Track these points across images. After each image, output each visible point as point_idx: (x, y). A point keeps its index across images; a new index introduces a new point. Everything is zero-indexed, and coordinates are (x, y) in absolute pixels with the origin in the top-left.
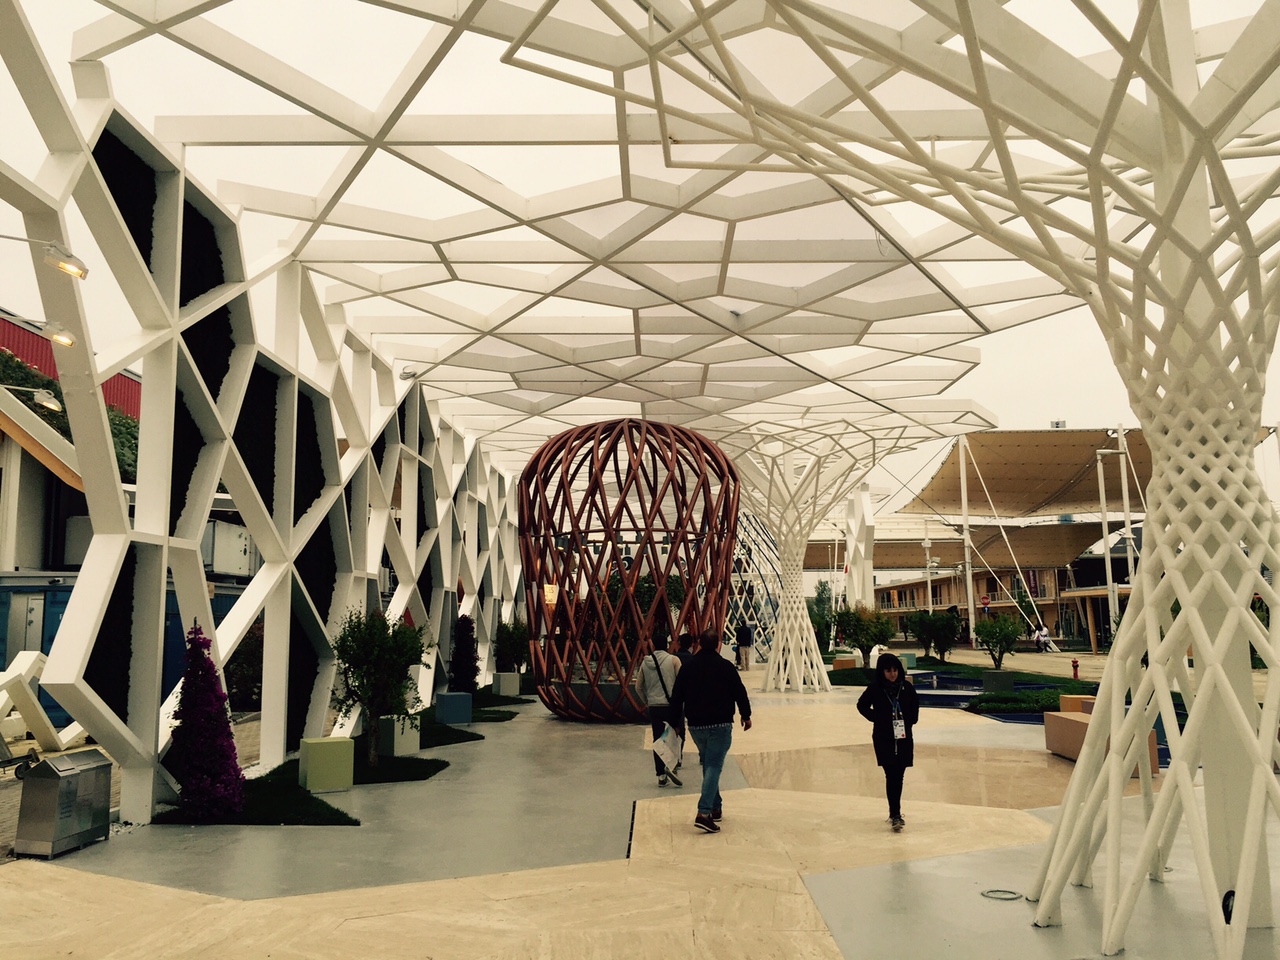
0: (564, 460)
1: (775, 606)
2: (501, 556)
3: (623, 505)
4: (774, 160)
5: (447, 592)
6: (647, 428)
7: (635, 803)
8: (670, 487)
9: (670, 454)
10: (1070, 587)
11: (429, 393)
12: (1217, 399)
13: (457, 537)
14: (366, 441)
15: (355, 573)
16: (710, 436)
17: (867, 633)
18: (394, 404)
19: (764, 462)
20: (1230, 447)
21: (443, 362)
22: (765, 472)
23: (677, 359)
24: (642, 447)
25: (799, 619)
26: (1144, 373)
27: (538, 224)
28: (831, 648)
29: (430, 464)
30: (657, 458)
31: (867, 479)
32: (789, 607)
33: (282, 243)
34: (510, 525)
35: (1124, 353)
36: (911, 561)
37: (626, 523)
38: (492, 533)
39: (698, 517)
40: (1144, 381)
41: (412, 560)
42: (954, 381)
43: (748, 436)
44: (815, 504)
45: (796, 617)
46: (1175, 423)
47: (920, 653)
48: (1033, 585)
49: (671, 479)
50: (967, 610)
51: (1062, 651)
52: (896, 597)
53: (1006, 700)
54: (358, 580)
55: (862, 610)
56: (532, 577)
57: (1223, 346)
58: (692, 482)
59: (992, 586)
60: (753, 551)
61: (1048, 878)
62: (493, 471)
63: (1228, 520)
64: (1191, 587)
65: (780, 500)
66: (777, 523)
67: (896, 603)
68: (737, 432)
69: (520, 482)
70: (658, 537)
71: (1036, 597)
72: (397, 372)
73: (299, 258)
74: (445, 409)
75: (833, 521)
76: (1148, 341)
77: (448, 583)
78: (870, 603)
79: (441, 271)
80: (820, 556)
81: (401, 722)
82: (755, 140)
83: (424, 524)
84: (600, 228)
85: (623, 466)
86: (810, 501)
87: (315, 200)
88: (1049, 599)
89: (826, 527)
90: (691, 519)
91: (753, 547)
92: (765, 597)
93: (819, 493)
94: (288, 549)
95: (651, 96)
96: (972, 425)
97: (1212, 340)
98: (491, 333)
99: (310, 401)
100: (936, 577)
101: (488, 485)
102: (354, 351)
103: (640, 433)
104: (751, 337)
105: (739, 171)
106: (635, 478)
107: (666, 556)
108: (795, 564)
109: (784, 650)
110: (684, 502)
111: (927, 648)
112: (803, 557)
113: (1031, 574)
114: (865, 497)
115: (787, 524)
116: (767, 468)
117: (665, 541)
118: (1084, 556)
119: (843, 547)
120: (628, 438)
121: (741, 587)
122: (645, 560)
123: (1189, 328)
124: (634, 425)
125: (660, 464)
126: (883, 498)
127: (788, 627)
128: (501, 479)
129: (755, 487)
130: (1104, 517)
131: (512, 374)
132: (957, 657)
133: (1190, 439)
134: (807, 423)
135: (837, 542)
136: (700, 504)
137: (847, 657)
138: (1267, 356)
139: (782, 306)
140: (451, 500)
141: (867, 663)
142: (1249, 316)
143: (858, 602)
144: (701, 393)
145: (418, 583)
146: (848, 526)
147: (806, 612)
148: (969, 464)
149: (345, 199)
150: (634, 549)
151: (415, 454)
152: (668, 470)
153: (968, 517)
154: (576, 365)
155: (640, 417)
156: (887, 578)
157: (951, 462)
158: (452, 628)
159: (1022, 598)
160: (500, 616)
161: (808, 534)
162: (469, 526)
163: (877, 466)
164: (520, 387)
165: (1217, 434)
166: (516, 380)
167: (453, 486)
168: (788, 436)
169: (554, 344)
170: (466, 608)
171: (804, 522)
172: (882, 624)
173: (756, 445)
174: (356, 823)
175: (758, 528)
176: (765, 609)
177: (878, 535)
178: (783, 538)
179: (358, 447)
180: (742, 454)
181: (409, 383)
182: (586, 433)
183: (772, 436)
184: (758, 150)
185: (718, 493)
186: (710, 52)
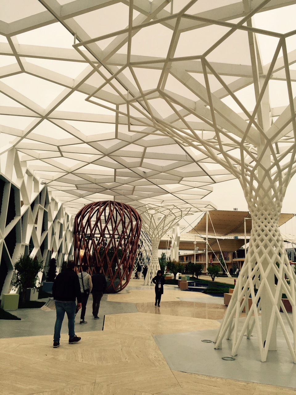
0: (90, 212)
1: (149, 260)
2: (66, 240)
3: (106, 226)
4: (158, 132)
5: (48, 251)
6: (116, 204)
7: (105, 316)
8: (121, 222)
9: (122, 212)
10: (236, 258)
11: (49, 189)
12: (269, 208)
13: (53, 234)
14: (29, 203)
15: (22, 243)
16: (134, 207)
17: (176, 269)
18: (39, 192)
19: (149, 216)
20: (272, 221)
21: (55, 180)
22: (149, 219)
23: (126, 184)
24: (113, 209)
25: (156, 263)
26: (252, 200)
27: (89, 143)
28: (165, 273)
29: (47, 211)
30: (117, 213)
31: (179, 223)
32: (153, 260)
33: (10, 142)
34: (69, 230)
35: (247, 194)
36: (190, 248)
37: (106, 232)
38: (64, 233)
39: (128, 231)
40: (252, 202)
41: (39, 240)
42: (206, 196)
43: (145, 208)
44: (163, 229)
45: (155, 263)
46: (259, 214)
47: (191, 276)
48: (225, 257)
49: (122, 219)
50: (206, 263)
51: (232, 277)
52: (185, 259)
53: (214, 290)
54: (23, 245)
55: (174, 262)
56: (77, 247)
57: (272, 195)
58: (127, 220)
59: (214, 257)
60: (143, 242)
61: (219, 336)
62: (66, 214)
63: (270, 240)
64: (260, 258)
65: (153, 228)
66: (152, 234)
67: (185, 260)
68: (142, 206)
69: (75, 218)
70: (116, 236)
71: (226, 260)
72: (40, 182)
73: (16, 147)
74: (53, 194)
75: (168, 234)
76: (253, 192)
77: (49, 248)
78: (177, 260)
79: (59, 154)
80: (164, 245)
81: (34, 290)
82: (154, 127)
83: (44, 229)
84: (107, 146)
85: (107, 214)
86: (162, 228)
87: (23, 131)
88: (230, 261)
89: (166, 236)
90: (126, 232)
91: (143, 241)
92: (146, 256)
93: (165, 226)
94: (3, 235)
95: (126, 113)
96: (210, 209)
97: (269, 193)
98: (71, 173)
99: (14, 190)
100: (197, 253)
101: (64, 218)
102: (28, 175)
103: (113, 205)
104: (148, 179)
105: (148, 134)
106: (111, 218)
107: (118, 242)
108: (156, 247)
109: (151, 273)
110: (125, 227)
111: (193, 274)
112: (158, 245)
113: (225, 253)
114: (178, 228)
115: (154, 234)
116: (150, 217)
117: (118, 238)
118: (240, 249)
119: (170, 242)
120: (110, 206)
121: (139, 253)
122: (111, 243)
123: (263, 189)
124: (112, 202)
125: (118, 214)
126: (183, 228)
127: (152, 266)
128: (68, 216)
129: (146, 223)
130: (245, 237)
131: (76, 185)
132: (201, 277)
133: (262, 218)
134: (162, 205)
135: (169, 241)
136: (130, 227)
137: (169, 276)
138: (283, 197)
139: (158, 171)
140: (52, 222)
141: (175, 278)
142: (279, 187)
143: (174, 259)
144: (132, 194)
145: (40, 247)
146: (172, 236)
147: (158, 262)
148: (209, 219)
149: (32, 132)
150: (109, 240)
151: (43, 207)
152: (121, 217)
153: (208, 235)
154: (95, 184)
155: (113, 200)
156: (183, 253)
157: (204, 219)
158: (49, 262)
159: (221, 260)
160: (64, 259)
161: (161, 238)
162: (57, 231)
163: (182, 219)
164: (78, 189)
165: (269, 217)
166: (77, 187)
167: (54, 218)
168: (157, 208)
169: (90, 177)
170: (54, 256)
171: (159, 234)
172: (180, 266)
173: (147, 211)
174: (20, 319)
175: (145, 235)
176: (146, 261)
177: (181, 239)
178: (153, 239)
179: (27, 204)
180: (143, 213)
181: (43, 186)
182: (97, 204)
183: (152, 208)
184: (154, 129)
185: (135, 224)
186: (143, 103)
